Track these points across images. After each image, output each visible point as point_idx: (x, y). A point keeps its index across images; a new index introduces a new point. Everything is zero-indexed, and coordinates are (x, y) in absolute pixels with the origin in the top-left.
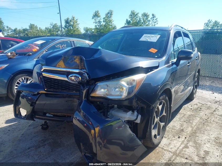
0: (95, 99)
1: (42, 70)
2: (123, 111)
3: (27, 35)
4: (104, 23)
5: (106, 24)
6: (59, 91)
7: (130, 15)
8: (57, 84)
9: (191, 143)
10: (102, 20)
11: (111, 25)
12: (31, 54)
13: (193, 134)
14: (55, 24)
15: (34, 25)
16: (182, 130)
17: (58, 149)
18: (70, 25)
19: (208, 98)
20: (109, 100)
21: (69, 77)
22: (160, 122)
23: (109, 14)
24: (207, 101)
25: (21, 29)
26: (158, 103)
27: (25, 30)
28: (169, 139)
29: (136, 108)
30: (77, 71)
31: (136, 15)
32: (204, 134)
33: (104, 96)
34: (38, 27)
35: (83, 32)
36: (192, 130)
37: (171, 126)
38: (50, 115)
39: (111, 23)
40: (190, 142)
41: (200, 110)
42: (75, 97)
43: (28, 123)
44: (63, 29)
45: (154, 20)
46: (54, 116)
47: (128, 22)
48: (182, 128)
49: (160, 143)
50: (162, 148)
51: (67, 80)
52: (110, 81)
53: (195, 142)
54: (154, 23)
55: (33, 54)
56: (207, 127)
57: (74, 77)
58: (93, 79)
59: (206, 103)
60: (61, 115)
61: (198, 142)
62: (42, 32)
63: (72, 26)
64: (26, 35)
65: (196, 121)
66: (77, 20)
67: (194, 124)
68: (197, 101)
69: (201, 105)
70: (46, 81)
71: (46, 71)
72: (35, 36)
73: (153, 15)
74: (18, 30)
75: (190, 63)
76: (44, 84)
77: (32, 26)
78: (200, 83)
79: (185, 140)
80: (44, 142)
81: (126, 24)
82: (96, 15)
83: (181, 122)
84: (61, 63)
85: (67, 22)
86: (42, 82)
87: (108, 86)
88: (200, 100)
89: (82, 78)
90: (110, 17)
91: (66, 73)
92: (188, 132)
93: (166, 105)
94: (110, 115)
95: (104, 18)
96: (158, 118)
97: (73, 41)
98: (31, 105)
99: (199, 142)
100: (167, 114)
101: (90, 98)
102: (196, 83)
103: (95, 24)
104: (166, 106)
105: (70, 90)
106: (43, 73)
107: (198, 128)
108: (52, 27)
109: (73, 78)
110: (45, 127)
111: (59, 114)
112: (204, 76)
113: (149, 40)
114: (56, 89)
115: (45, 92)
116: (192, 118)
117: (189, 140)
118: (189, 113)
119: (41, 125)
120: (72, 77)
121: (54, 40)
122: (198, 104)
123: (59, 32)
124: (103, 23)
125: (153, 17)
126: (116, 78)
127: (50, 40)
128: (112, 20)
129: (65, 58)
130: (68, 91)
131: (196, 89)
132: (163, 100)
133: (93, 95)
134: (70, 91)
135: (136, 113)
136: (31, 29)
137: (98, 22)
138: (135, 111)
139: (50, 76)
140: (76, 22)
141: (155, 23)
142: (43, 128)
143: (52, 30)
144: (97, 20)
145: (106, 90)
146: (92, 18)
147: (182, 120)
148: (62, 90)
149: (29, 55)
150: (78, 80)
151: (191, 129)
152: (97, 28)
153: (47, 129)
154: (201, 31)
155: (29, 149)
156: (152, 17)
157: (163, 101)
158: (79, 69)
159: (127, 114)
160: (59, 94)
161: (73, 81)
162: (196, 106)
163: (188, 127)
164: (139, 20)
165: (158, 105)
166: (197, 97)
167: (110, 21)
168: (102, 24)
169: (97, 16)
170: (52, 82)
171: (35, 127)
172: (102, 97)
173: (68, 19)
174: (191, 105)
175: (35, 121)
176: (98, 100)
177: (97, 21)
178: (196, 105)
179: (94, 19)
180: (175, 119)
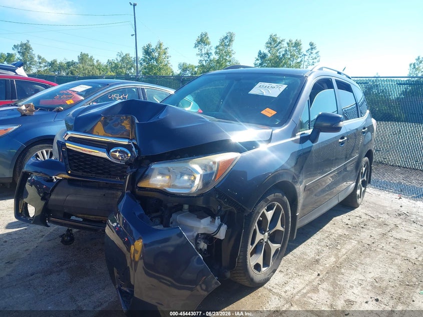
0: (147, 192)
1: (66, 138)
2: (196, 216)
3: (72, 73)
4: (217, 57)
5: (220, 58)
6: (92, 175)
7: (267, 43)
8: (89, 163)
9: (325, 285)
10: (213, 51)
11: (230, 61)
12: (62, 108)
13: (336, 269)
14: (126, 55)
15: (88, 56)
16: (317, 261)
17: (82, 278)
18: (153, 58)
19: (386, 207)
20: (168, 196)
21: (111, 151)
22: (269, 242)
23: (227, 40)
24: (382, 212)
25: (64, 62)
26: (262, 206)
27: (69, 64)
28: (287, 275)
29: (216, 211)
30: (125, 142)
31: (280, 43)
32: (356, 270)
33: (160, 188)
34: (94, 59)
35: (177, 71)
36: (336, 262)
37: (298, 253)
38: (77, 219)
39: (230, 57)
40: (325, 283)
41: (363, 228)
42: (120, 188)
43: (41, 231)
44: (139, 65)
45: (312, 53)
46: (85, 220)
47: (262, 56)
48: (317, 257)
49: (267, 280)
50: (270, 290)
51: (108, 157)
52: (172, 161)
53: (334, 284)
54: (313, 59)
55: (65, 109)
56: (365, 258)
57: (119, 153)
58: (147, 158)
59: (380, 216)
60: (94, 220)
61: (339, 283)
62: (99, 69)
63: (157, 60)
64: (70, 73)
65: (349, 247)
66: (166, 49)
67: (344, 251)
68: (364, 211)
69: (368, 217)
70: (70, 158)
71: (72, 140)
72: (87, 76)
73: (311, 44)
74: (58, 63)
75: (346, 138)
76: (68, 163)
77: (83, 58)
78: (374, 176)
79: (317, 278)
80: (62, 265)
81: (257, 60)
82: (202, 41)
83: (319, 247)
84: (99, 127)
85: (147, 52)
86: (65, 158)
87: (169, 171)
88: (370, 209)
89: (131, 154)
90: (229, 45)
91: (106, 145)
92: (327, 265)
93: (283, 212)
94: (174, 224)
95: (217, 47)
96: (266, 234)
97: (143, 89)
98: (43, 199)
99: (342, 283)
100: (286, 229)
101: (137, 190)
102: (364, 177)
103: (199, 58)
104: (283, 214)
105: (110, 175)
106: (67, 144)
107: (348, 260)
108: (119, 60)
109: (117, 154)
110: (67, 239)
111: (91, 217)
112: (393, 165)
113: (265, 94)
114: (87, 172)
115: (66, 176)
116: (344, 240)
117: (323, 278)
118: (340, 231)
119: (61, 236)
120: (116, 151)
121: (106, 85)
122: (364, 216)
123: (133, 70)
124: (215, 57)
125: (312, 49)
126: (187, 157)
127: (100, 86)
128: (232, 51)
129: (105, 118)
130: (107, 177)
131: (363, 189)
132: (275, 203)
133: (142, 184)
134: (110, 177)
135: (218, 221)
136: (81, 63)
137: (205, 54)
138: (217, 218)
139: (84, 150)
140: (165, 53)
141: (315, 61)
142: (63, 241)
143: (120, 66)
144: (203, 50)
145: (167, 178)
146: (195, 47)
147: (322, 244)
148: (97, 175)
149: (59, 111)
150: (125, 159)
151: (334, 260)
152: (203, 65)
153: (71, 244)
154: (389, 79)
155: (32, 275)
156: (310, 47)
157: (277, 204)
158: (129, 139)
159: (200, 221)
160: (91, 182)
161: (117, 159)
162: (358, 220)
163: (329, 257)
164: (283, 53)
165: (264, 210)
166: (366, 204)
167: (228, 53)
168: (212, 57)
169: (204, 43)
170: (81, 160)
171: (51, 240)
172: (158, 189)
173: (149, 46)
174: (348, 218)
175: (48, 226)
176: (150, 194)
177: (203, 52)
178: (358, 218)
179: (197, 48)
180: (309, 241)
